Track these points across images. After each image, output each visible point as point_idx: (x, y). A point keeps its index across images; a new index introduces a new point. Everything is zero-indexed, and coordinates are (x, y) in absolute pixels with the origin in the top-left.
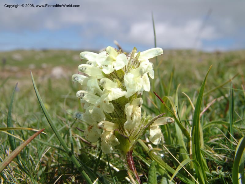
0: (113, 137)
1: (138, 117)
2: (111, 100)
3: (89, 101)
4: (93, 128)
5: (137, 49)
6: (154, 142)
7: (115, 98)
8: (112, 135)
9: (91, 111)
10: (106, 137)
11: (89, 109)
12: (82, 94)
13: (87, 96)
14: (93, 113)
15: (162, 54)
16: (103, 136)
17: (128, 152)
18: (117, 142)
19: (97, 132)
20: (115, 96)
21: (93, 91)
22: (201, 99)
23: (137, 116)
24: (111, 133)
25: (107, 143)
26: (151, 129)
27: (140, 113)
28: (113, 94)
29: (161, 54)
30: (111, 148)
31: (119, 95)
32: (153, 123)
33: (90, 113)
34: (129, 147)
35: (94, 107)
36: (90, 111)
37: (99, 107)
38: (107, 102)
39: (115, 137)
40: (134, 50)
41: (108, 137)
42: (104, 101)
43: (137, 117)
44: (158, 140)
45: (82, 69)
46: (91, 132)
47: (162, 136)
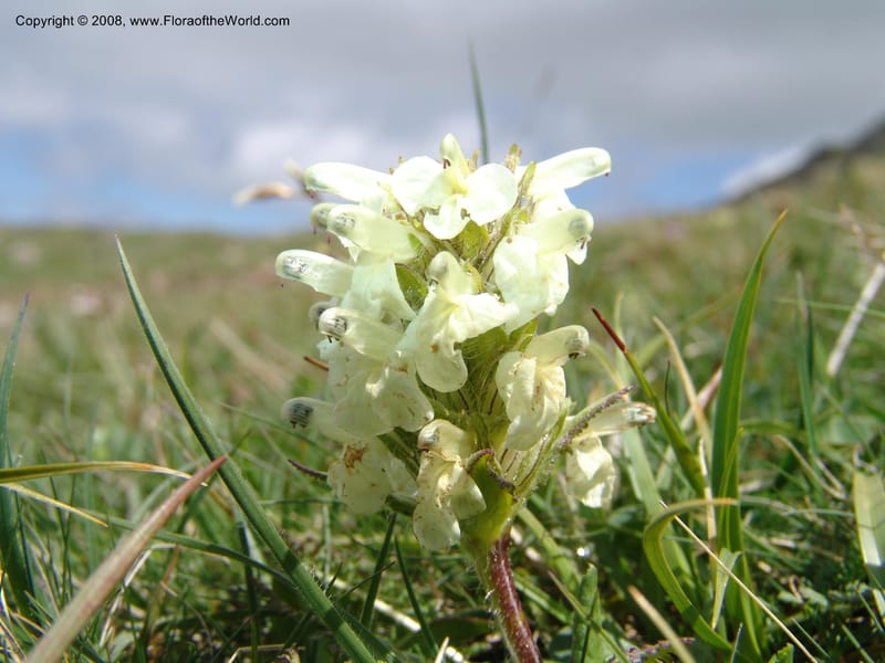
0: (467, 481)
1: (558, 402)
2: (461, 337)
3: (365, 350)
4: (365, 456)
5: (521, 152)
6: (586, 498)
7: (474, 331)
8: (462, 474)
9: (374, 388)
10: (436, 482)
11: (365, 381)
12: (341, 322)
13: (358, 328)
14: (383, 394)
15: (608, 170)
16: (425, 482)
17: (497, 543)
18: (475, 503)
19: (383, 470)
20: (476, 323)
21: (379, 308)
22: (742, 333)
23: (555, 397)
24: (458, 469)
25: (440, 505)
26: (582, 450)
27: (561, 384)
28: (468, 318)
29: (605, 172)
30: (456, 527)
31: (492, 319)
32: (586, 426)
33: (369, 395)
34: (501, 521)
35: (387, 371)
36: (369, 386)
37: (404, 369)
38: (447, 346)
39: (472, 481)
40: (513, 156)
41: (444, 482)
42: (433, 342)
43: (554, 402)
44: (599, 488)
45: (341, 221)
46: (358, 472)
47: (612, 474)
